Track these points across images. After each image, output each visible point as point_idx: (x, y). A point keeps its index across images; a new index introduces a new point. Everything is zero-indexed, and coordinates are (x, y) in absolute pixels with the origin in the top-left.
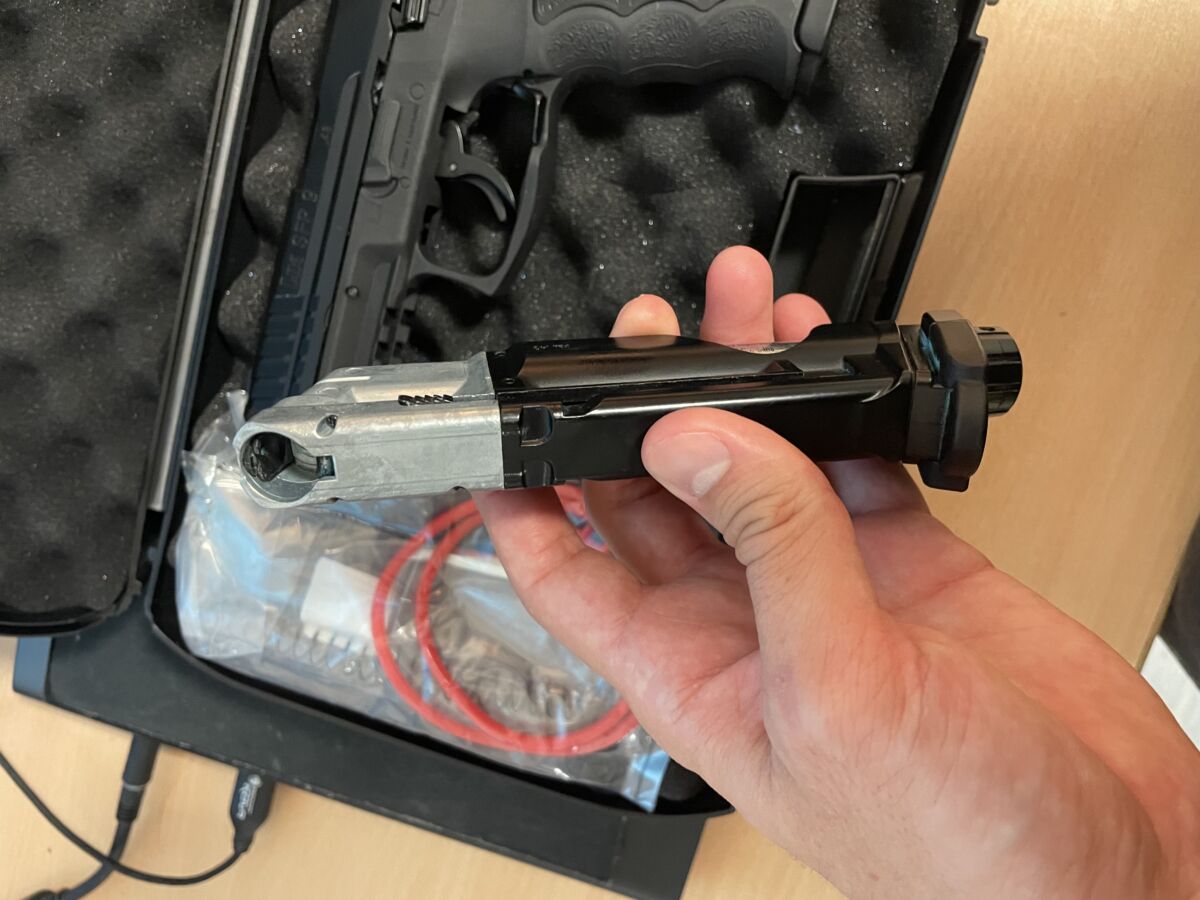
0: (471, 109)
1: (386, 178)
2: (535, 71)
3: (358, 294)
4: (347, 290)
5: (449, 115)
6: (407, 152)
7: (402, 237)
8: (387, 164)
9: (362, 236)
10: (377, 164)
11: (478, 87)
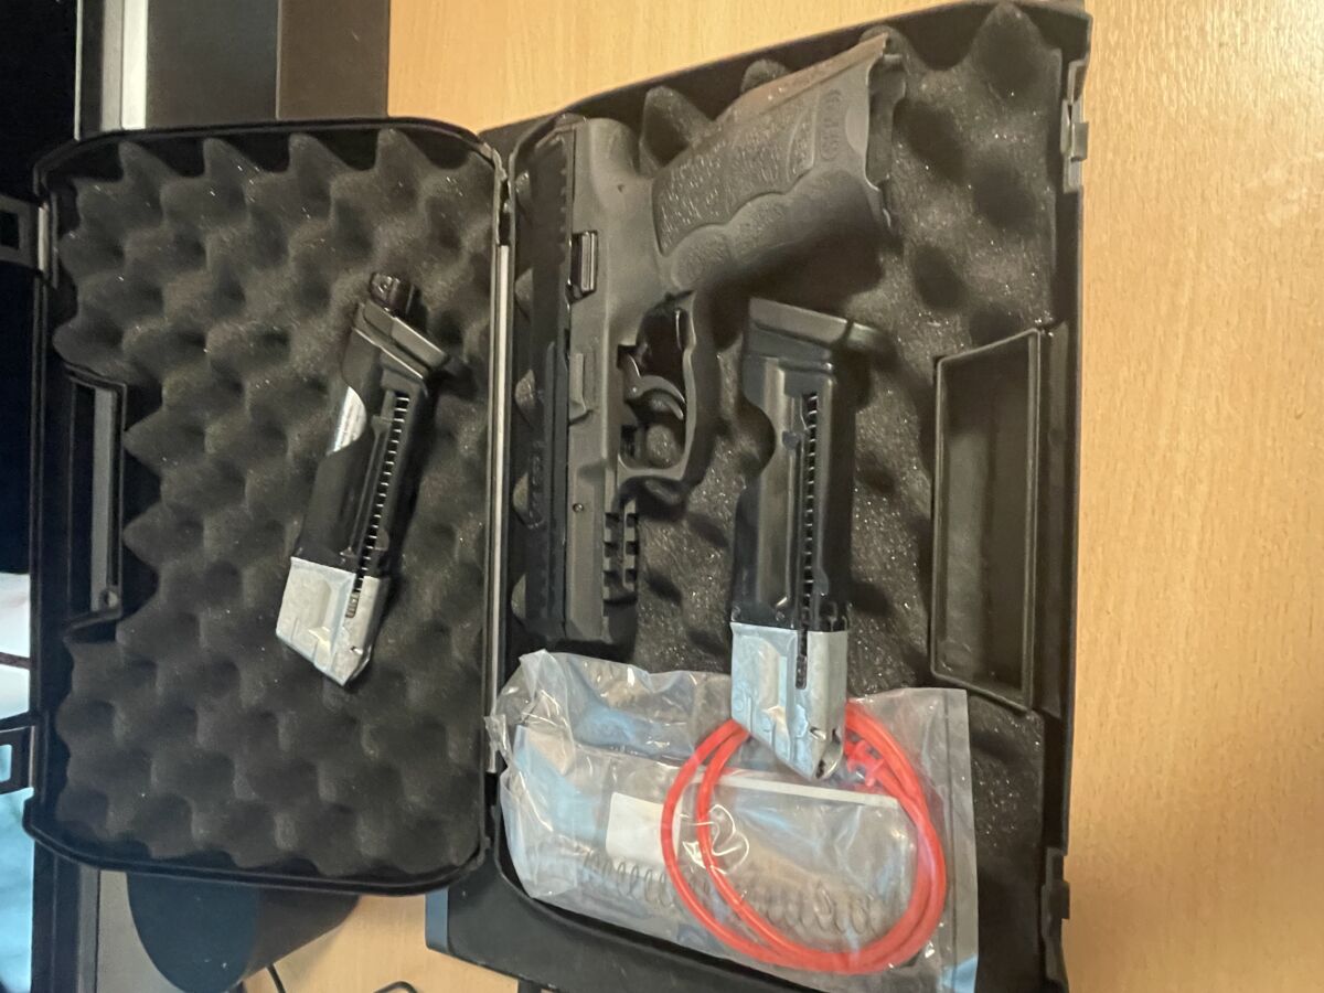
0: (638, 343)
1: (584, 411)
2: (675, 293)
3: (583, 509)
4: (574, 507)
5: (623, 353)
6: (594, 389)
7: (604, 454)
8: (582, 401)
9: (576, 462)
10: (576, 405)
11: (639, 320)
